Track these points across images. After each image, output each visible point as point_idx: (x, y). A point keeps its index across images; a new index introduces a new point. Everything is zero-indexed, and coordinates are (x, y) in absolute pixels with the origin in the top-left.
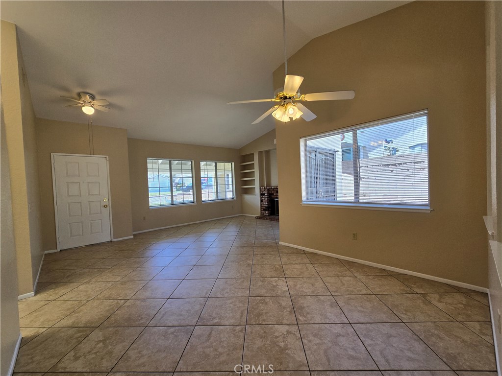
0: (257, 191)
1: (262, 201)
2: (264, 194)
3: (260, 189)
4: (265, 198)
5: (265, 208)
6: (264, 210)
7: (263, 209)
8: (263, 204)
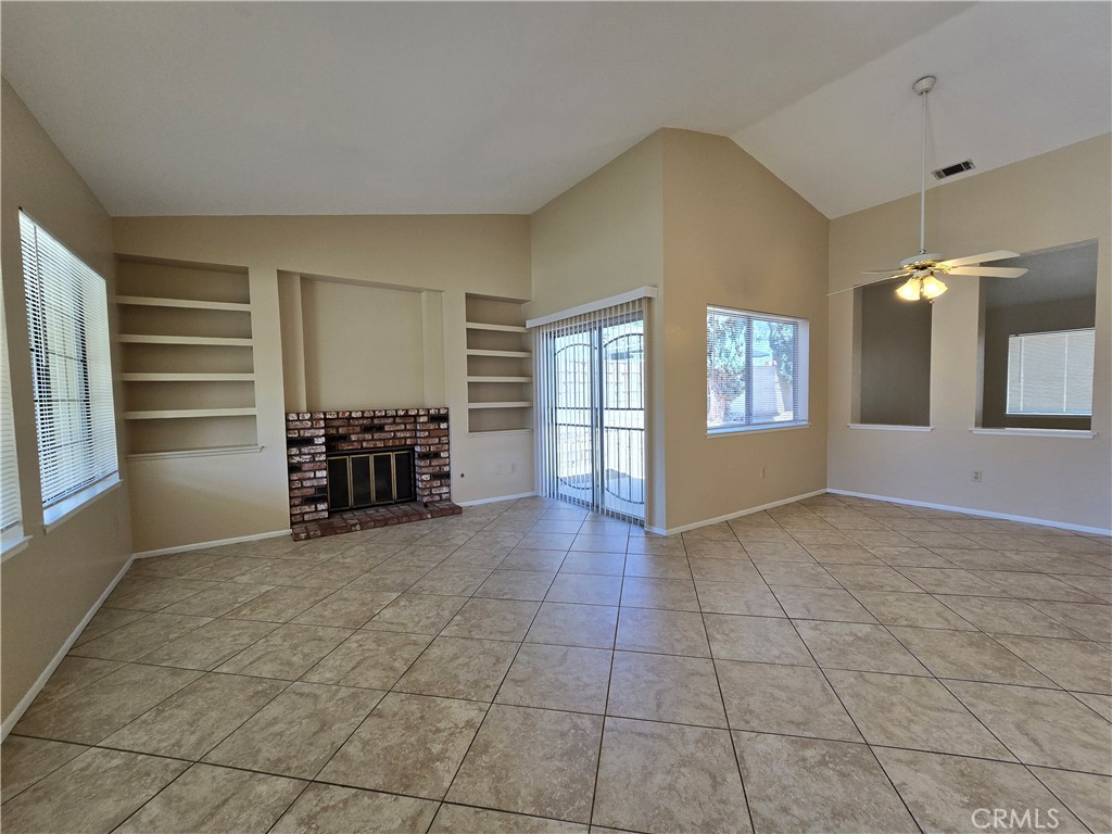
0: (272, 433)
1: (293, 468)
2: (309, 441)
3: (287, 420)
4: (314, 455)
5: (312, 491)
6: (308, 500)
7: (301, 498)
8: (301, 480)
